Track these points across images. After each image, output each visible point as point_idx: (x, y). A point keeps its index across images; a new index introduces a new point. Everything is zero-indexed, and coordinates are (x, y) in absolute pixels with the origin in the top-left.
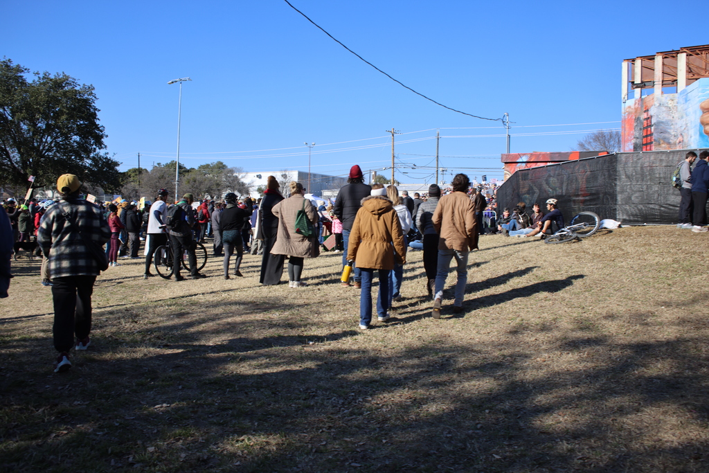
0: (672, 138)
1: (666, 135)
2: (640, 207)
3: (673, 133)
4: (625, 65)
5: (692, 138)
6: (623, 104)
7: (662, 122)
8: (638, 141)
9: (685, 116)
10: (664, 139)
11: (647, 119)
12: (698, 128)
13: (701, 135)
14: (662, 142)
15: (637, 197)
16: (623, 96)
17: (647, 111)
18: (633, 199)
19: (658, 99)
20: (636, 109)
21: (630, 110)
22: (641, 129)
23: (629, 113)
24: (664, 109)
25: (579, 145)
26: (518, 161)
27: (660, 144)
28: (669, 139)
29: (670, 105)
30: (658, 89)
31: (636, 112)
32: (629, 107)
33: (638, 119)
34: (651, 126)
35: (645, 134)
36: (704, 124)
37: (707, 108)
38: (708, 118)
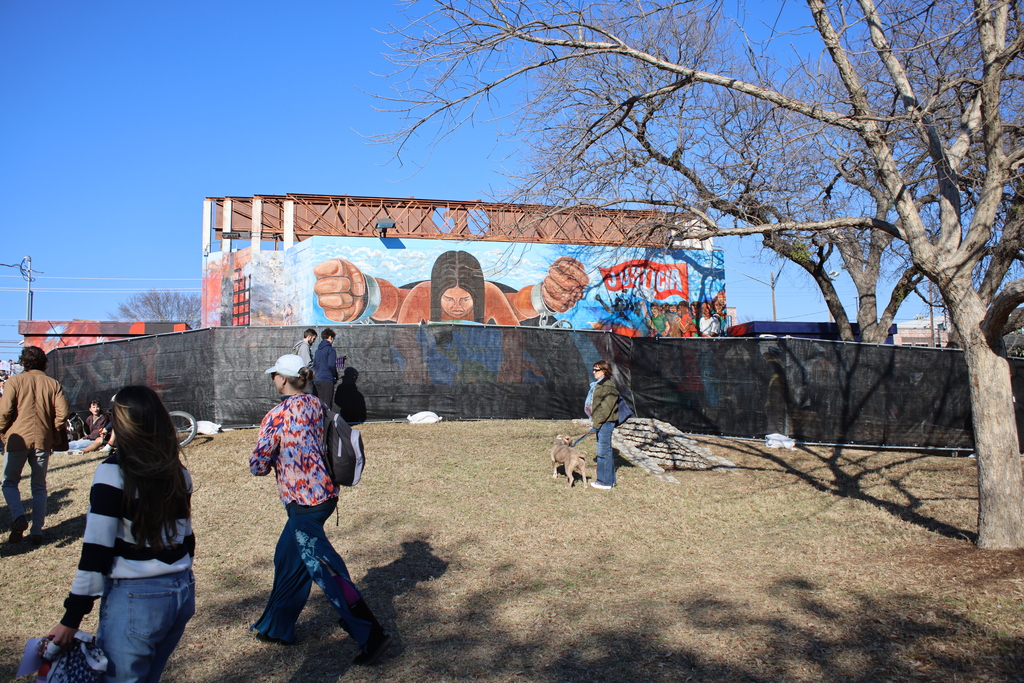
0: (274, 308)
1: (267, 305)
2: (247, 402)
3: (275, 303)
4: (207, 204)
5: (305, 311)
6: (204, 258)
7: (262, 287)
8: (228, 311)
9: (293, 282)
10: (264, 309)
11: (239, 281)
12: (312, 299)
13: (315, 307)
14: (261, 313)
15: (241, 389)
16: (204, 247)
17: (239, 270)
18: (236, 390)
19: (256, 256)
20: (225, 267)
21: (215, 267)
22: (230, 294)
23: (213, 271)
24: (264, 270)
25: (121, 309)
26: (48, 333)
27: (258, 316)
28: (270, 309)
29: (271, 266)
30: (256, 241)
31: (224, 270)
32: (213, 263)
33: (226, 280)
34: (244, 291)
35: (236, 302)
36: (318, 293)
37: (321, 273)
38: (325, 286)
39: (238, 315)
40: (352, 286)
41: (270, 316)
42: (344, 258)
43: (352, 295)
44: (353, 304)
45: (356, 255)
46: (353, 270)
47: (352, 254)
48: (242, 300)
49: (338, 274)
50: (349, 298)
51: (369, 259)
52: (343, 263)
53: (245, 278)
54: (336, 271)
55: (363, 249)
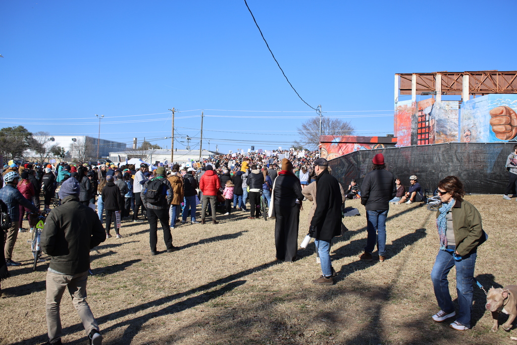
0: (448, 131)
1: (445, 129)
3: (449, 128)
4: (397, 78)
5: (481, 134)
6: (395, 104)
7: (441, 120)
8: (415, 131)
9: (472, 118)
10: (443, 131)
11: (422, 116)
12: (488, 127)
13: (490, 132)
14: (441, 133)
16: (395, 99)
17: (422, 110)
19: (439, 104)
20: (413, 110)
21: (401, 109)
22: (416, 123)
23: (400, 111)
24: (443, 111)
26: (333, 141)
27: (440, 135)
28: (446, 132)
29: (446, 109)
30: (439, 97)
32: (400, 106)
33: (414, 116)
34: (425, 121)
35: (419, 126)
36: (492, 124)
37: (494, 113)
38: (496, 121)
39: (421, 134)
40: (511, 121)
41: (446, 135)
42: (507, 105)
43: (511, 126)
44: (512, 130)
45: (514, 104)
46: (512, 112)
47: (511, 103)
48: (423, 126)
49: (503, 114)
50: (509, 127)
52: (506, 108)
53: (426, 115)
54: (502, 113)
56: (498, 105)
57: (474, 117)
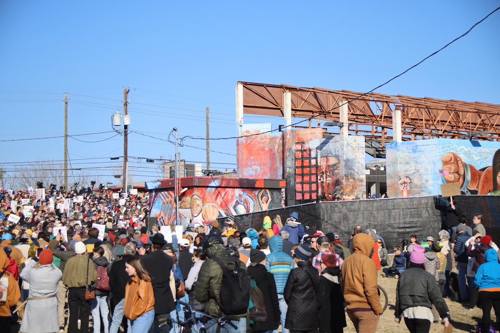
1: (352, 172)
3: (356, 171)
5: (430, 182)
9: (412, 163)
11: (302, 151)
13: (442, 182)
14: (350, 177)
17: (301, 143)
20: (288, 140)
22: (293, 159)
23: (248, 138)
24: (350, 148)
28: (354, 175)
29: (354, 146)
32: (247, 132)
33: (290, 149)
34: (309, 158)
37: (445, 161)
39: (303, 175)
40: (458, 169)
41: (354, 179)
42: (455, 152)
43: (459, 174)
44: (459, 179)
46: (458, 159)
47: (458, 150)
48: (306, 164)
49: (452, 161)
50: (456, 175)
51: (465, 153)
52: (454, 155)
53: (310, 150)
54: (451, 160)
55: (462, 147)
56: (448, 151)
57: (417, 162)
